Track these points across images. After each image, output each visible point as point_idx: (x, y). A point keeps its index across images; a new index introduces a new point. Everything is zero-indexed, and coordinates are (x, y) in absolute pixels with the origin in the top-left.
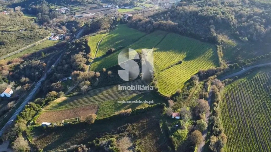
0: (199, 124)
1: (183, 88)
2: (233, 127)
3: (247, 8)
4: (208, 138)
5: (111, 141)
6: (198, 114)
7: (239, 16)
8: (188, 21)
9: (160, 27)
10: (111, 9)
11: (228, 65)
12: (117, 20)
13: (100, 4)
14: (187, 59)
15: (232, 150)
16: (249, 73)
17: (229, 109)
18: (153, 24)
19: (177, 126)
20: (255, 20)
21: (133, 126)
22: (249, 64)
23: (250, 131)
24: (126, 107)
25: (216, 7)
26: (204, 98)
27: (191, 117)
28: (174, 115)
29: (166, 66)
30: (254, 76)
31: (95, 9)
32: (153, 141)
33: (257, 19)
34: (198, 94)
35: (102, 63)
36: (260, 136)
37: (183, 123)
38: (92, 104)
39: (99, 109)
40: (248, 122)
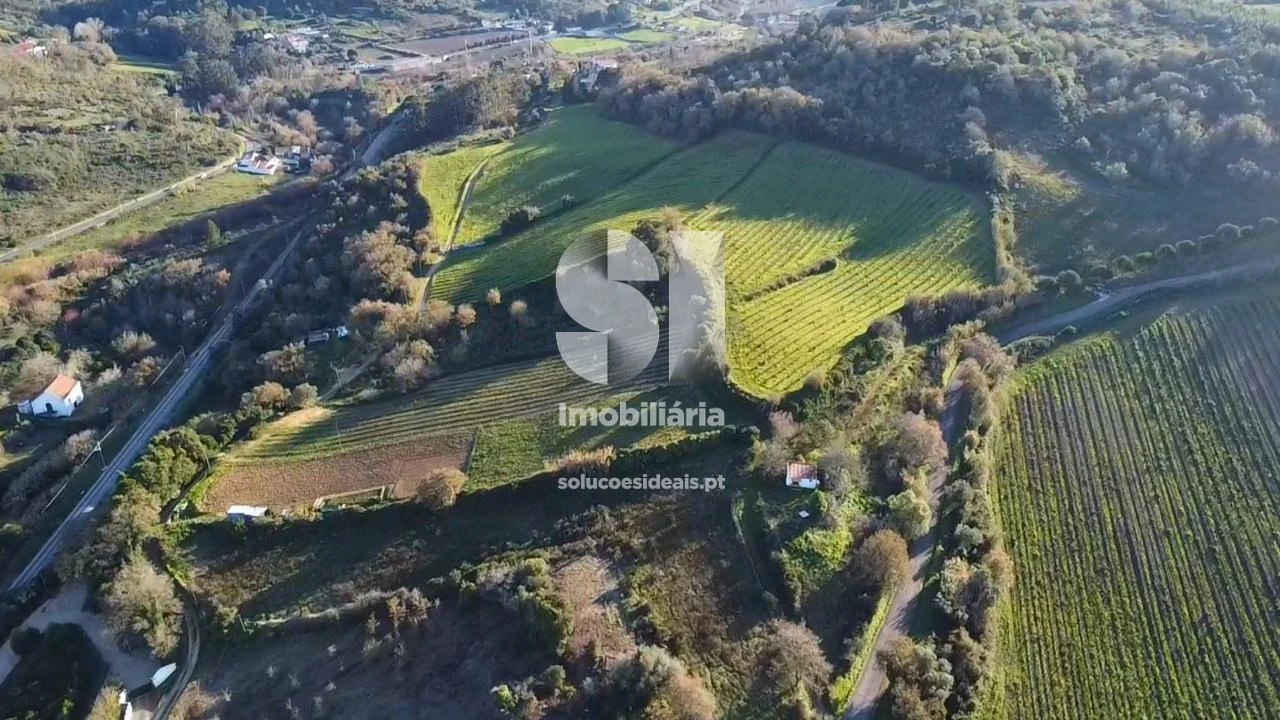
0: (897, 510)
1: (834, 368)
2: (1043, 529)
3: (1137, 36)
4: (935, 566)
5: (529, 571)
6: (894, 473)
7: (1095, 73)
9: (745, 116)
10: (523, 37)
11: (1036, 279)
12: (551, 86)
13: (471, 12)
14: (855, 253)
15: (1036, 619)
16: (1123, 313)
17: (1029, 457)
18: (714, 103)
19: (804, 514)
20: (1162, 89)
21: (620, 517)
22: (1129, 275)
23: (1114, 547)
24: (592, 442)
25: (998, 29)
26: (922, 411)
27: (864, 483)
28: (793, 472)
29: (767, 279)
30: (1147, 326)
31: (447, 35)
32: (702, 571)
33: (1174, 87)
34: (899, 394)
35: (486, 269)
36: (1153, 564)
37: (830, 505)
38: (444, 432)
39: (473, 453)
40: (1106, 510)
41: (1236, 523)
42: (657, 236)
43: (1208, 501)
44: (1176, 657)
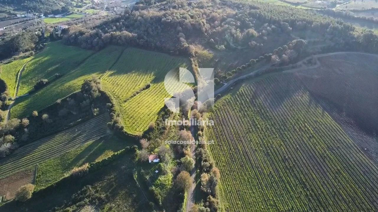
0: (184, 163)
1: (157, 120)
2: (224, 157)
3: (219, 9)
4: (198, 177)
6: (181, 150)
7: (211, 20)
8: (150, 30)
9: (113, 41)
10: (33, 19)
12: (45, 36)
13: (12, 12)
14: (156, 81)
15: (228, 185)
16: (232, 88)
17: (216, 136)
18: (102, 38)
19: (157, 171)
20: (229, 23)
21: (95, 188)
22: (231, 77)
23: (244, 157)
24: (81, 162)
25: (183, 9)
26: (185, 129)
27: (173, 156)
28: (151, 158)
29: (130, 94)
30: (238, 91)
31: (4, 20)
32: (128, 201)
33: (232, 22)
35: (30, 103)
36: (254, 160)
37: (164, 166)
38: (23, 169)
39: (36, 175)
40: (239, 147)
41: (271, 143)
42: (91, 85)
43: (264, 138)
44: (266, 187)
